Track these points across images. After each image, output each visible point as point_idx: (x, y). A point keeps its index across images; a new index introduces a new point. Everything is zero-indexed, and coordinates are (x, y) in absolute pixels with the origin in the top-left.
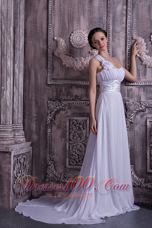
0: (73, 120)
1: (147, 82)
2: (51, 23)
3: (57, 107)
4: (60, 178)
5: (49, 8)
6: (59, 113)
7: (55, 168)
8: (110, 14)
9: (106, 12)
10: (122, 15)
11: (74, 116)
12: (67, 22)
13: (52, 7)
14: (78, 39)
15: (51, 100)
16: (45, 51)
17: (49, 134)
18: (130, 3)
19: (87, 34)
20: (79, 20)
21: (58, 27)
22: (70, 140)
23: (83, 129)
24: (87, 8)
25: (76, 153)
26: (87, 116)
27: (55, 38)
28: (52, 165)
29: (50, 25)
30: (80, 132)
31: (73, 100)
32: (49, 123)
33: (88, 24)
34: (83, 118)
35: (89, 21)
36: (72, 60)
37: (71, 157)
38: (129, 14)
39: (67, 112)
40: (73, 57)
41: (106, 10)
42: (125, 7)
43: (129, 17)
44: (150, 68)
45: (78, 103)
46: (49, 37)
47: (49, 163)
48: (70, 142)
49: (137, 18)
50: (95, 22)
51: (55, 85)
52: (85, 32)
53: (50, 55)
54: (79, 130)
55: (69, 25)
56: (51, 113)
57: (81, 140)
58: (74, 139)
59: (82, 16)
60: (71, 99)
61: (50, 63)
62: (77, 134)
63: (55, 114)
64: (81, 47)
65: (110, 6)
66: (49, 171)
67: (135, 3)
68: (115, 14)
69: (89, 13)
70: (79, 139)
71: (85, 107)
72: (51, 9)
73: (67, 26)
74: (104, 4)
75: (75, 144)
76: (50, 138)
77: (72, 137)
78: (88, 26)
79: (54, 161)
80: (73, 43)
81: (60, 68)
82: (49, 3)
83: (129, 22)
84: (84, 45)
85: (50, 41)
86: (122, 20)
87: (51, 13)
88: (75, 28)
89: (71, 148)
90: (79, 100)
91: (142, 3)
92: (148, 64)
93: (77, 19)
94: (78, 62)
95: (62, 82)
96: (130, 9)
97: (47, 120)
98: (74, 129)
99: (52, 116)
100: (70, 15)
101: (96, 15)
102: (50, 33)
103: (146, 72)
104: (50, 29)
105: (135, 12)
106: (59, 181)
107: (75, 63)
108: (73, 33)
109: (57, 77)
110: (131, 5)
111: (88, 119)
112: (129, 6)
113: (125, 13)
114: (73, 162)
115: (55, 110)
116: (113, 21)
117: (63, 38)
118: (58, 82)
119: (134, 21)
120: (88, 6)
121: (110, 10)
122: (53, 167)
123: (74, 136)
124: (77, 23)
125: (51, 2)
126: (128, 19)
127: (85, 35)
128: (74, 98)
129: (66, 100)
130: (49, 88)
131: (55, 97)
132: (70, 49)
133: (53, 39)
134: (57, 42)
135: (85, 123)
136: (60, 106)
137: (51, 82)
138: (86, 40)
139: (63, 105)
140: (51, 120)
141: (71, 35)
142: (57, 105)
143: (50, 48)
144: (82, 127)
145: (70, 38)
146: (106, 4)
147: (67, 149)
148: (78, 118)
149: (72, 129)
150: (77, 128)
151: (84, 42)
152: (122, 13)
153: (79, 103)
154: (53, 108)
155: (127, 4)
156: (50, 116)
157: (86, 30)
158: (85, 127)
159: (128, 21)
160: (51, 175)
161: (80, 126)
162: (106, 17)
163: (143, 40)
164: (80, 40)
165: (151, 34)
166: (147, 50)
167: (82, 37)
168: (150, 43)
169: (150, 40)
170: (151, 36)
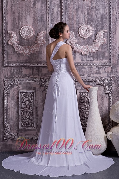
0: (24, 93)
1: (76, 63)
2: (5, 20)
3: (11, 84)
4: (15, 136)
5: (3, 9)
6: (13, 88)
7: (11, 129)
8: (49, 14)
9: (46, 13)
10: (58, 15)
11: (24, 90)
12: (17, 20)
13: (5, 8)
14: (26, 32)
15: (6, 78)
16: (1, 41)
17: (5, 104)
18: (63, 6)
19: (32, 29)
20: (26, 18)
21: (11, 23)
22: (22, 108)
23: (31, 99)
24: (32, 9)
25: (26, 117)
26: (34, 90)
27: (9, 32)
28: (8, 127)
29: (5, 22)
30: (29, 102)
31: (23, 78)
32: (5, 96)
33: (33, 21)
34: (31, 91)
35: (34, 19)
36: (22, 48)
37: (23, 120)
38: (63, 14)
39: (19, 87)
40: (22, 46)
41: (46, 11)
42: (60, 9)
43: (63, 16)
44: (78, 54)
45: (27, 80)
46: (4, 31)
47: (6, 126)
48: (22, 109)
49: (69, 17)
50: (38, 20)
51: (9, 66)
52: (31, 27)
53: (5, 44)
54: (28, 100)
55: (18, 22)
56: (7, 88)
57: (29, 108)
58: (24, 107)
59: (28, 16)
60: (22, 77)
61: (5, 50)
62: (26, 103)
63: (10, 89)
64: (28, 38)
65: (49, 8)
66: (6, 132)
67: (67, 6)
68: (52, 14)
69: (33, 13)
70: (28, 107)
71: (32, 83)
72: (4, 10)
73: (17, 23)
74: (44, 6)
75: (25, 111)
76: (6, 107)
77: (23, 105)
78: (33, 23)
79: (9, 124)
80: (22, 35)
81: (12, 54)
82: (3, 5)
83: (63, 20)
84: (30, 37)
85: (4, 34)
86: (57, 19)
87: (4, 13)
88: (23, 24)
89: (22, 114)
90: (28, 78)
91: (72, 7)
92: (77, 50)
93: (25, 17)
94: (26, 49)
95: (15, 64)
96: (63, 10)
97: (3, 94)
98: (24, 99)
99: (7, 90)
100: (20, 15)
101: (39, 15)
102: (4, 28)
103: (75, 56)
104: (5, 24)
105: (67, 13)
106: (14, 139)
107: (24, 50)
108: (22, 28)
109: (11, 61)
110: (64, 8)
111: (34, 92)
112: (63, 8)
113: (60, 13)
114: (24, 124)
115: (10, 85)
116: (51, 20)
117: (15, 32)
118: (12, 64)
119: (67, 20)
120: (33, 8)
121: (49, 11)
122: (9, 128)
123: (24, 105)
124: (25, 21)
125: (4, 4)
126: (62, 18)
127: (31, 30)
128: (24, 76)
129: (18, 78)
130: (5, 69)
131: (10, 76)
132: (20, 39)
133: (7, 32)
134: (10, 34)
135: (32, 95)
136: (14, 83)
137: (6, 64)
138: (32, 33)
139: (16, 81)
140: (7, 93)
141: (20, 29)
142: (12, 82)
143: (5, 39)
144: (30, 98)
145: (19, 32)
146: (45, 7)
147: (20, 115)
148: (27, 91)
149: (23, 99)
150: (27, 99)
151: (30, 34)
152: (57, 13)
153: (28, 80)
154: (8, 84)
155: (61, 7)
156: (6, 90)
157: (32, 26)
158: (33, 98)
159: (62, 19)
160: (8, 135)
161: (29, 97)
162: (46, 16)
163: (73, 33)
164: (27, 33)
165: (79, 29)
166: (76, 41)
167: (29, 31)
168: (78, 35)
169: (78, 33)
170: (79, 31)
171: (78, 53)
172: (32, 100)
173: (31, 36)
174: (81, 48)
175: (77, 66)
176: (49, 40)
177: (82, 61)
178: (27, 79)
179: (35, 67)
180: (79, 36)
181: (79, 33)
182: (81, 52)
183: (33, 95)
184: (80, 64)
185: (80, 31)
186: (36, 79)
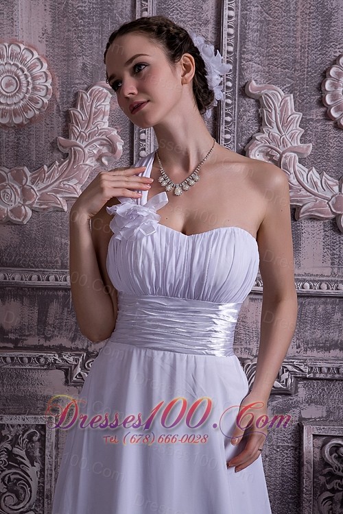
1: (304, 281)
14: (8, 85)
19: (45, 65)
23: (27, 462)
26: (45, 412)
33: (49, 18)
34: (29, 420)
35: (53, 8)
45: (9, 360)
49: (267, 2)
50: (81, 12)
52: (36, 55)
54: (9, 467)
64: (18, 120)
70: (10, 500)
71: (35, 376)
78: (49, 31)
83: (230, 17)
84: (30, 115)
86: (198, 8)
90: (11, 345)
92: (308, 205)
94: (5, 187)
111: (49, 422)
119: (253, 15)
126: (226, 6)
127: (37, 71)
135: (35, 438)
138: (43, 93)
144: (23, 453)
148: (8, 420)
150: (4, 457)
151: (31, 99)
153: (12, 358)
157: (42, 47)
158: (37, 454)
159: (226, 13)
161: (16, 450)
163: (290, 100)
164: (12, 88)
165: (325, 75)
166: (305, 146)
167: (22, 77)
168: (317, 113)
169: (321, 103)
170: (328, 86)
171: (313, 218)
172: (33, 465)
173: (39, 106)
174: (336, 189)
175: (308, 297)
176: (143, 136)
177: (336, 270)
178: (8, 354)
179: (61, 293)
180: (328, 116)
181: (328, 100)
182: (333, 216)
183: (43, 440)
184: (324, 286)
185: (335, 86)
186: (60, 356)
